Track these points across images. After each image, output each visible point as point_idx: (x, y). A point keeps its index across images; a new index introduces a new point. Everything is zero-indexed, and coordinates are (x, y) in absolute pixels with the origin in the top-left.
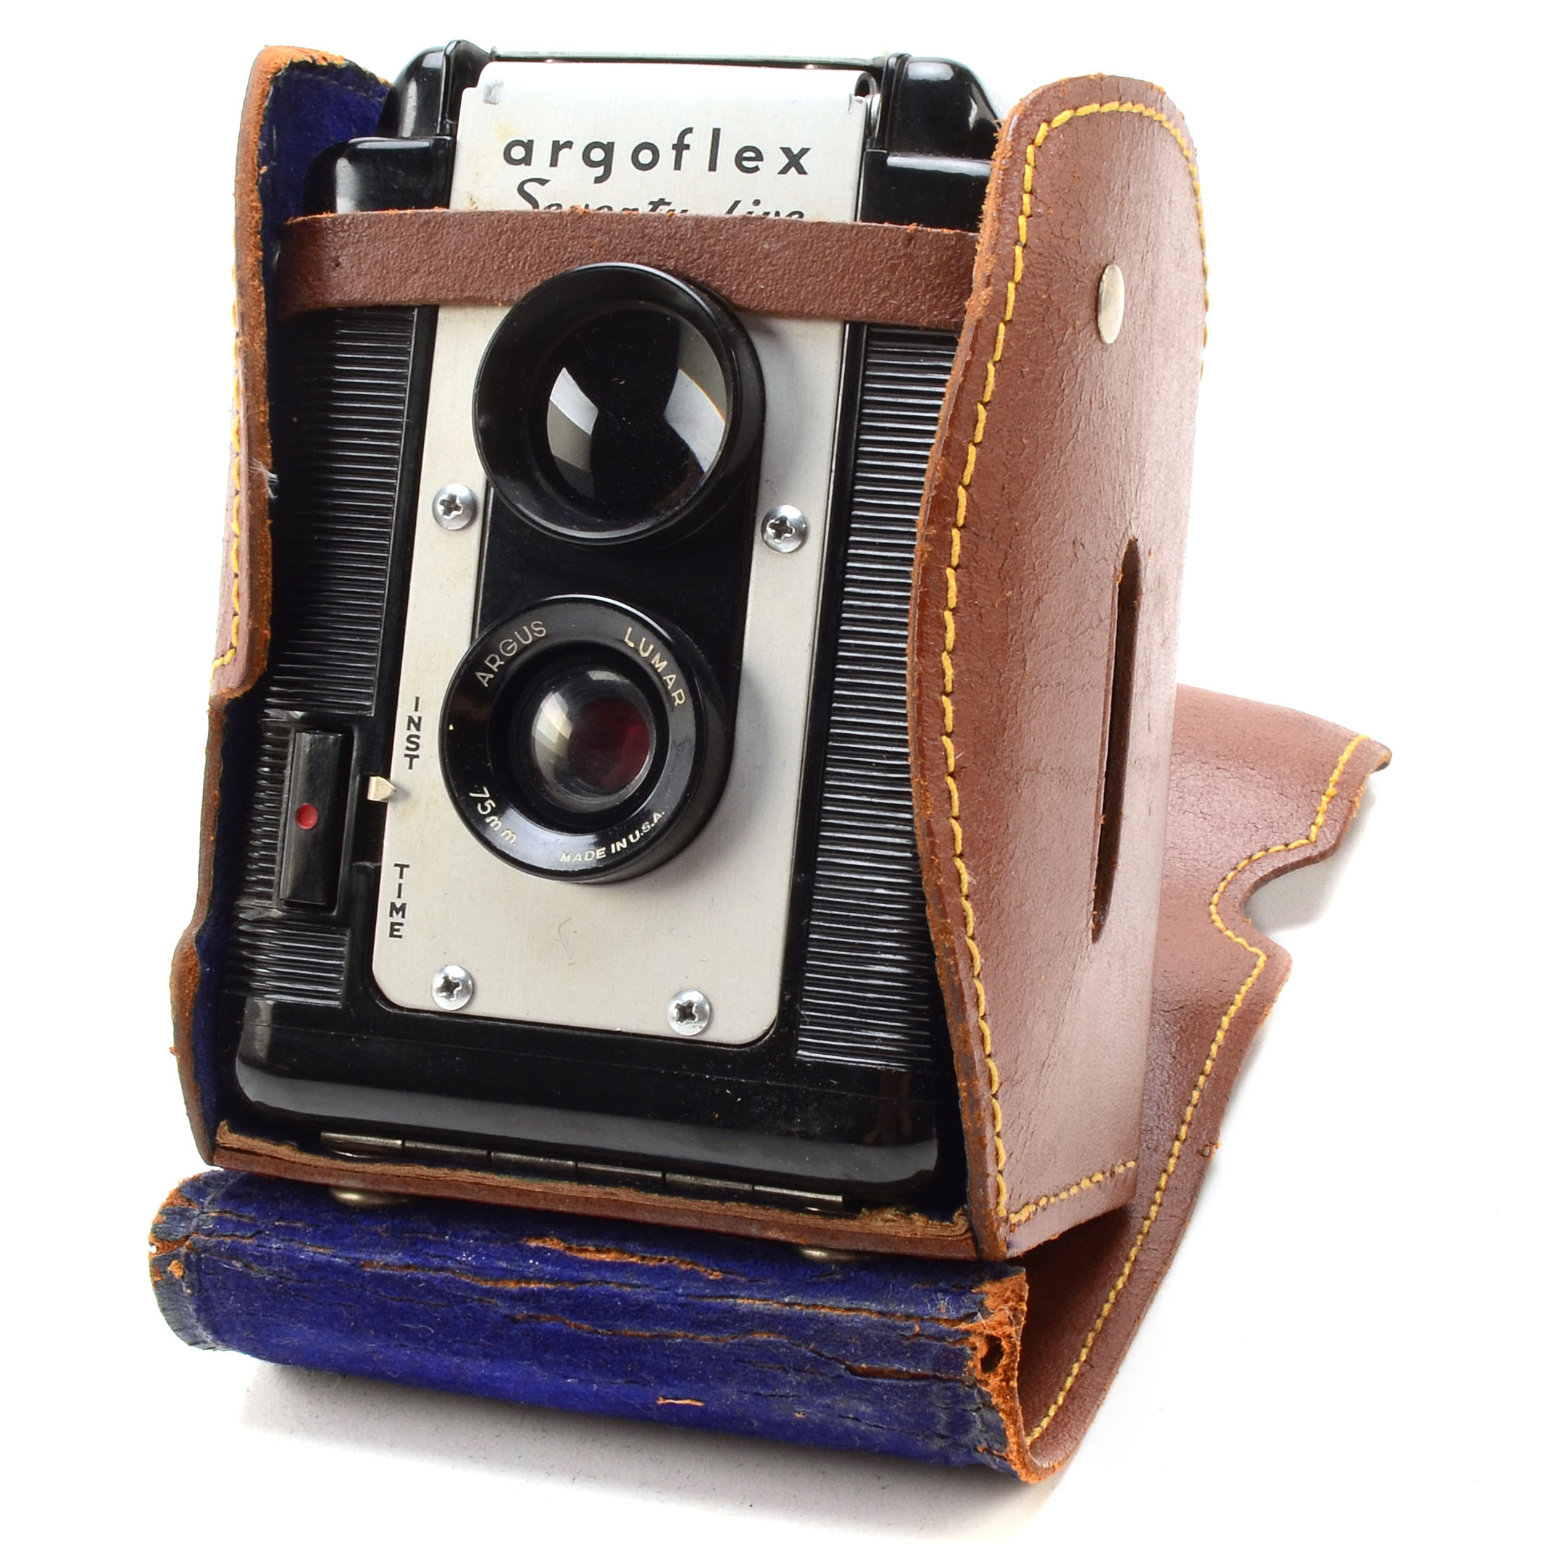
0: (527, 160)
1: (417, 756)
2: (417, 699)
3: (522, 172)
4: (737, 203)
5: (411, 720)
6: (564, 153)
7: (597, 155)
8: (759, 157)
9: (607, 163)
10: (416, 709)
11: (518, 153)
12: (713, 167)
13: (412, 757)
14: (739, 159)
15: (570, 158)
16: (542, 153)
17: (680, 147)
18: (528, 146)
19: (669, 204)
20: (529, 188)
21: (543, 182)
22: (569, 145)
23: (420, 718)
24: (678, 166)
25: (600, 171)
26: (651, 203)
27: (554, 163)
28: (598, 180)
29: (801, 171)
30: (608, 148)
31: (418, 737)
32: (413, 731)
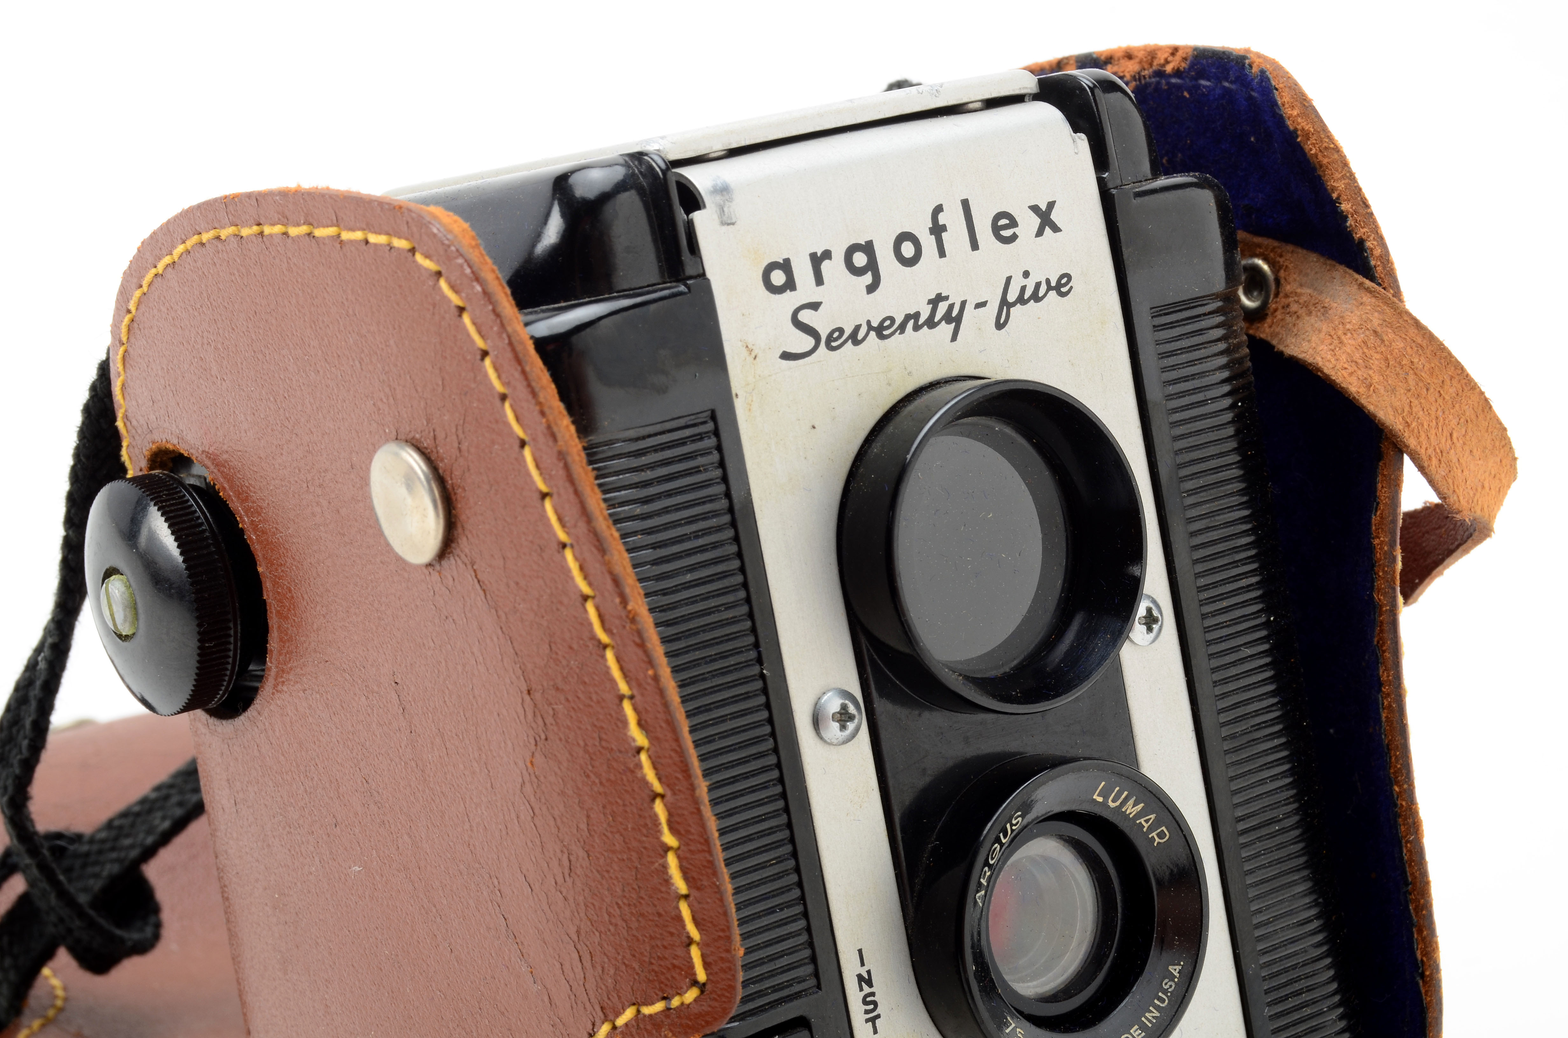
0: (790, 285)
1: (878, 1016)
2: (860, 951)
3: (789, 301)
4: (1009, 280)
5: (860, 977)
6: (825, 266)
7: (860, 259)
8: (1013, 223)
9: (872, 266)
10: (863, 964)
11: (778, 277)
12: (975, 246)
13: (873, 1020)
14: (996, 230)
15: (833, 269)
16: (803, 271)
17: (937, 230)
18: (786, 266)
19: (947, 298)
20: (805, 316)
21: (815, 306)
22: (827, 254)
23: (869, 972)
24: (942, 253)
25: (868, 278)
26: (930, 302)
27: (819, 281)
28: (872, 288)
29: (1056, 229)
30: (868, 248)
31: (873, 994)
32: (867, 989)
